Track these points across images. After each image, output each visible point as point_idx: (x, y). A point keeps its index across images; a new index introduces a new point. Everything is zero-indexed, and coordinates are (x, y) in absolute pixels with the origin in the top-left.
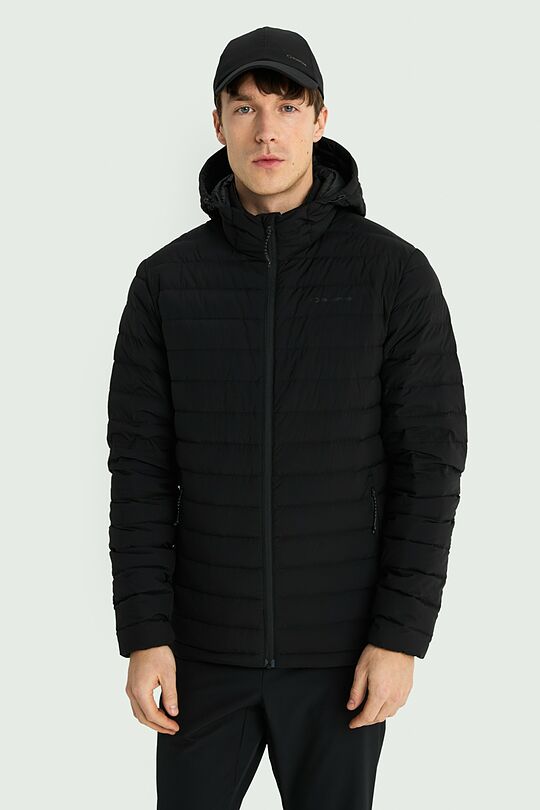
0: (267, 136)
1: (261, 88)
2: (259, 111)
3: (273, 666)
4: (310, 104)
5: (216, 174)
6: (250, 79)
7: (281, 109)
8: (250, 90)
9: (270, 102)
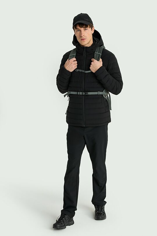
0: (83, 35)
1: (80, 27)
2: (80, 31)
3: (85, 126)
4: (90, 28)
5: (75, 41)
6: (78, 25)
7: (84, 30)
8: (78, 27)
9: (82, 29)
